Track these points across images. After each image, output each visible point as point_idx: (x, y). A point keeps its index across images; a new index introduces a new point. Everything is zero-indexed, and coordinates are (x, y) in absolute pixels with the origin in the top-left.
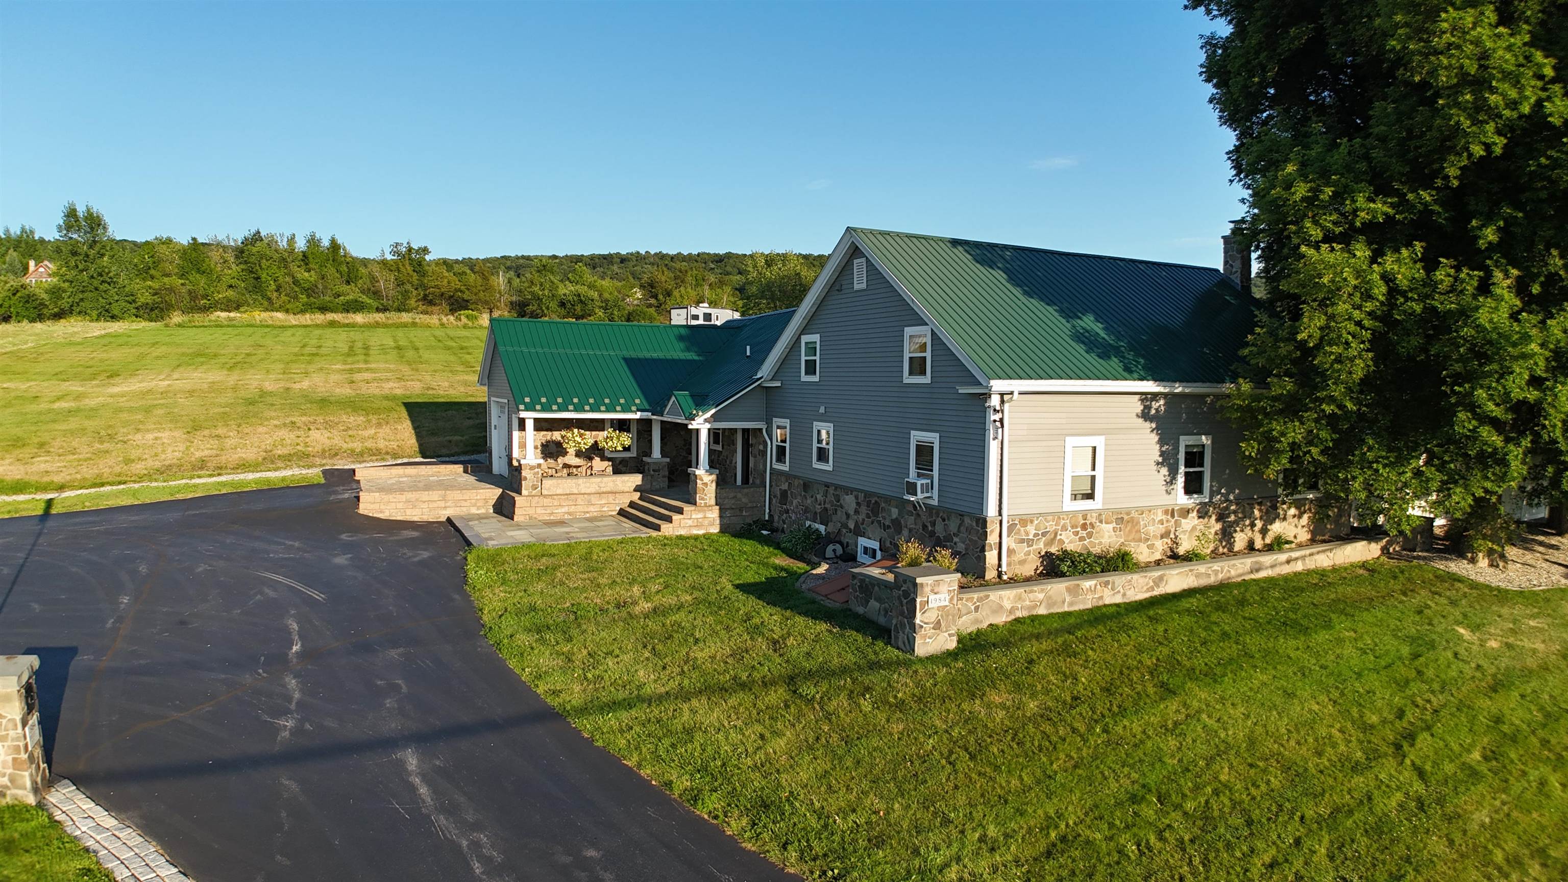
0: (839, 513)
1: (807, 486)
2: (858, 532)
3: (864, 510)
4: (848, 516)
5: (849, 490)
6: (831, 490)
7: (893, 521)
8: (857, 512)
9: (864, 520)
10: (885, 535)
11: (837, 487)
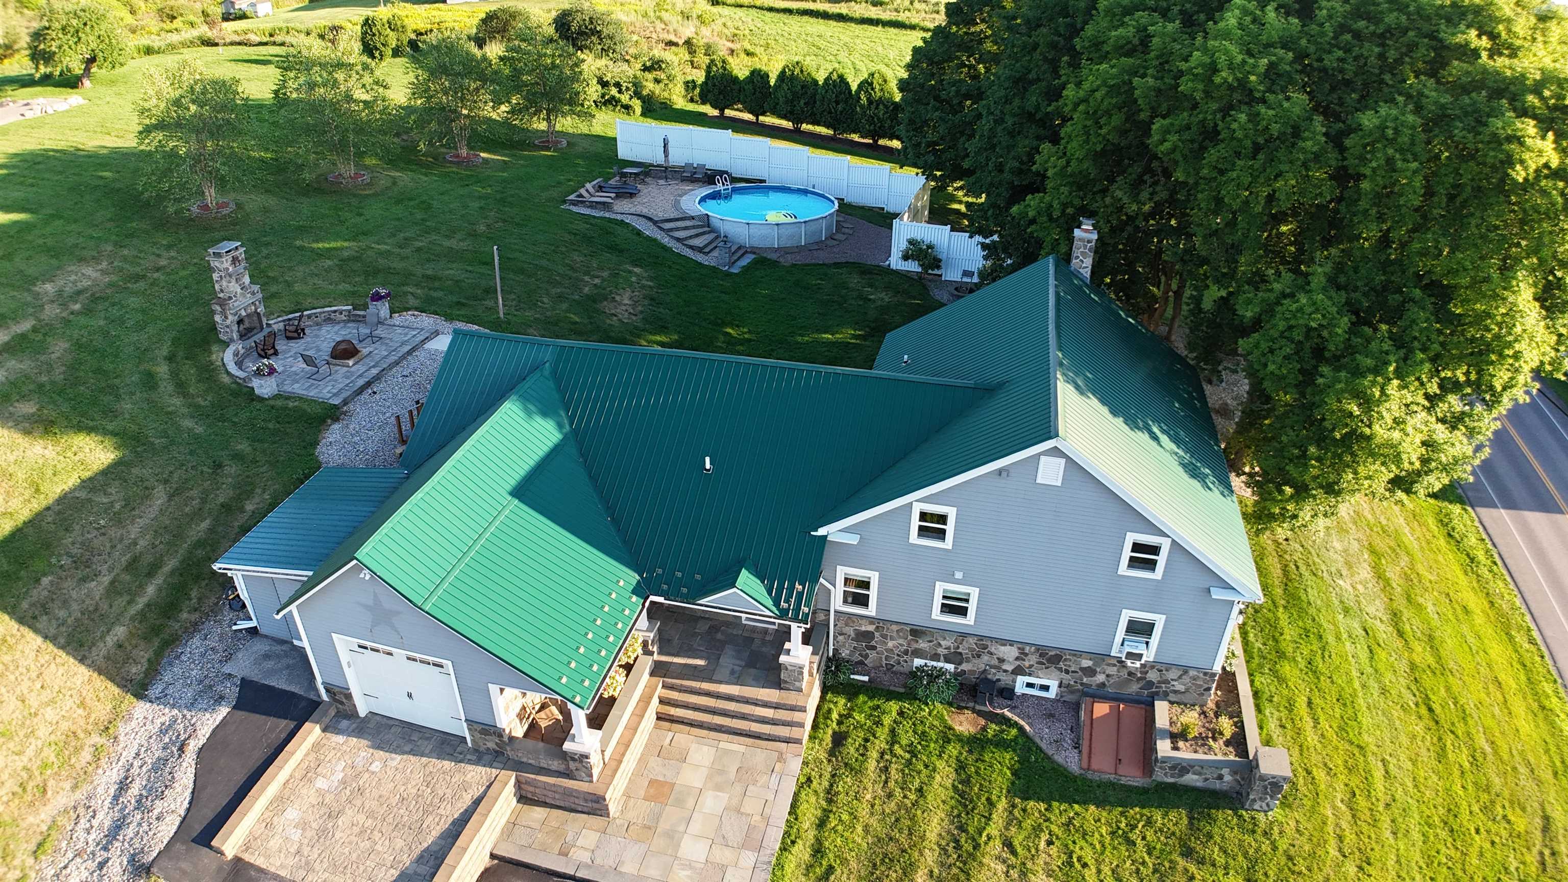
0: (985, 658)
1: (916, 632)
2: (1018, 671)
3: (1032, 659)
4: (1001, 660)
5: (1004, 642)
6: (972, 640)
7: (1082, 669)
8: (1017, 659)
9: (1031, 666)
10: (1064, 675)
11: (981, 638)
